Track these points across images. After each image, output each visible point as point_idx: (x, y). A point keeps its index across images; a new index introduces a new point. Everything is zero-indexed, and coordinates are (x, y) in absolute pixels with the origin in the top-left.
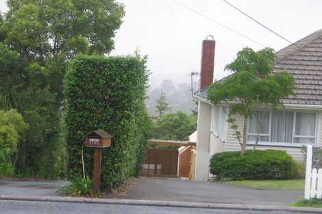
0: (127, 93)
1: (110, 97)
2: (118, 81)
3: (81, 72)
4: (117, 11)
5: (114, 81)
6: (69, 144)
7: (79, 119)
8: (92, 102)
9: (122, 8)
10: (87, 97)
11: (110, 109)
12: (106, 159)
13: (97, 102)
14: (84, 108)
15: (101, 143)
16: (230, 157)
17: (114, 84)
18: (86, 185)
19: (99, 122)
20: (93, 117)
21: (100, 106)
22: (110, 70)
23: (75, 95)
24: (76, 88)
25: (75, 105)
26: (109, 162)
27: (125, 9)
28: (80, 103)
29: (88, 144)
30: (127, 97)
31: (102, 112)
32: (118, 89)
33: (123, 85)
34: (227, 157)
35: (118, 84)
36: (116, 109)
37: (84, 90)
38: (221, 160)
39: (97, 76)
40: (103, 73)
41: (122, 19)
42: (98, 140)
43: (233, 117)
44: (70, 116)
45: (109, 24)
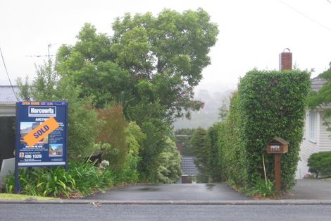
0: (300, 103)
1: (285, 107)
2: (292, 93)
3: (258, 86)
4: (212, 29)
5: (288, 92)
6: (249, 151)
7: (258, 129)
8: (269, 112)
9: (216, 27)
10: (264, 108)
11: (285, 118)
12: (283, 163)
13: (273, 112)
14: (262, 119)
15: (282, 149)
16: (327, 156)
17: (288, 95)
18: (270, 188)
19: (276, 130)
20: (270, 126)
21: (276, 116)
22: (284, 83)
23: (253, 107)
24: (255, 101)
25: (254, 116)
26: (285, 166)
27: (218, 28)
28: (258, 114)
29: (270, 151)
30: (300, 106)
31: (278, 121)
32: (291, 100)
33: (296, 96)
34: (324, 156)
35: (291, 95)
36: (289, 118)
37: (261, 102)
38: (319, 159)
39: (273, 89)
40: (278, 85)
41: (217, 37)
42: (278, 147)
43: (327, 120)
44: (249, 126)
45: (205, 42)
